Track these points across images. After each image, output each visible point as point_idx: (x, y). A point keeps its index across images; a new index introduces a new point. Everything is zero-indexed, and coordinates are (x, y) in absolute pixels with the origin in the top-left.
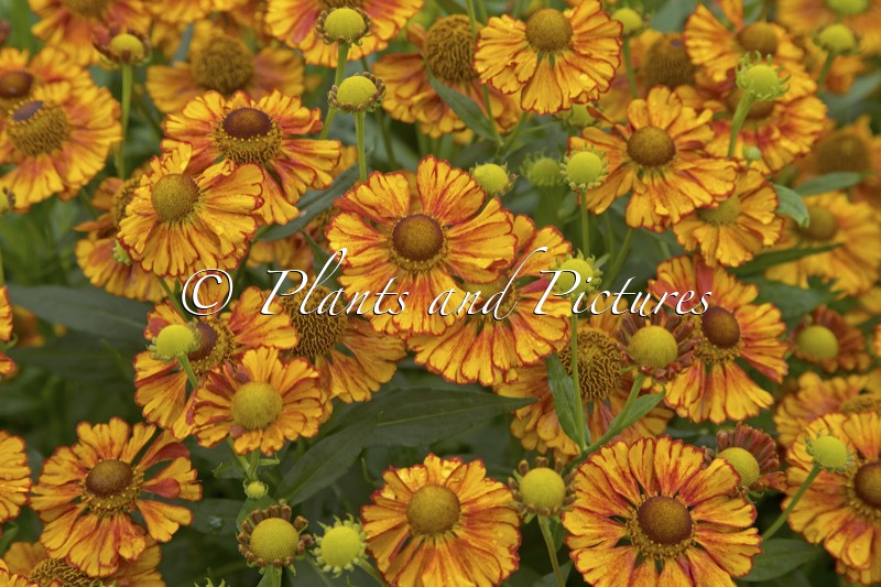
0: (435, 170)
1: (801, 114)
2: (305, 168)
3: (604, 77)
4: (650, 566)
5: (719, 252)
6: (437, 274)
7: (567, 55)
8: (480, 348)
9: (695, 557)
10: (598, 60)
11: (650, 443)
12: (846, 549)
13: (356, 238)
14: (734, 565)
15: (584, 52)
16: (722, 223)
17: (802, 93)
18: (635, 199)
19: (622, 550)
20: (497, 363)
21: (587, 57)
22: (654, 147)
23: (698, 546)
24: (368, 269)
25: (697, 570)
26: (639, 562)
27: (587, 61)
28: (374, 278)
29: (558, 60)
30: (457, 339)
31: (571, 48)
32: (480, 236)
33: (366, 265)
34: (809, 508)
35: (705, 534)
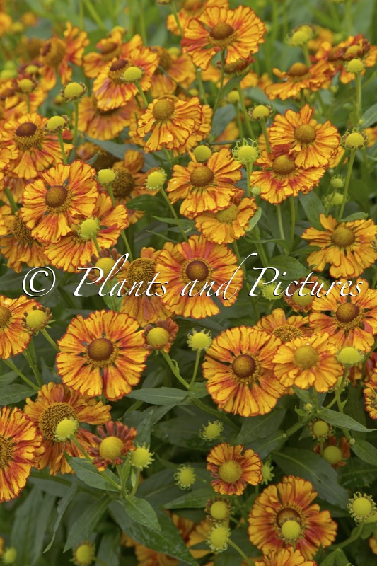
0: (82, 167)
1: (308, 176)
2: (49, 155)
3: (183, 138)
4: (89, 368)
5: (214, 235)
6: (61, 215)
7: (169, 123)
8: (69, 254)
9: (111, 370)
10: (184, 129)
11: (116, 314)
12: (218, 392)
13: (38, 191)
14: (129, 379)
15: (177, 124)
16: (223, 222)
17: (317, 165)
18: (186, 201)
19: (80, 358)
20: (73, 262)
21: (177, 126)
22: (197, 177)
23: (114, 365)
24: (34, 206)
25: (110, 376)
26: (85, 365)
27: (177, 129)
28: (35, 211)
29: (164, 125)
30: (64, 247)
31: (171, 120)
32: (84, 202)
33: (33, 204)
34: (214, 369)
35: (121, 361)
